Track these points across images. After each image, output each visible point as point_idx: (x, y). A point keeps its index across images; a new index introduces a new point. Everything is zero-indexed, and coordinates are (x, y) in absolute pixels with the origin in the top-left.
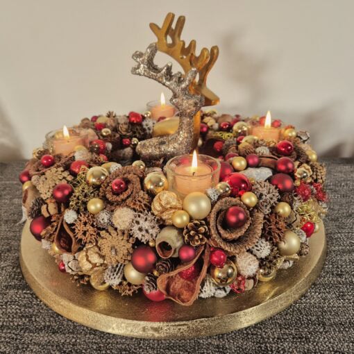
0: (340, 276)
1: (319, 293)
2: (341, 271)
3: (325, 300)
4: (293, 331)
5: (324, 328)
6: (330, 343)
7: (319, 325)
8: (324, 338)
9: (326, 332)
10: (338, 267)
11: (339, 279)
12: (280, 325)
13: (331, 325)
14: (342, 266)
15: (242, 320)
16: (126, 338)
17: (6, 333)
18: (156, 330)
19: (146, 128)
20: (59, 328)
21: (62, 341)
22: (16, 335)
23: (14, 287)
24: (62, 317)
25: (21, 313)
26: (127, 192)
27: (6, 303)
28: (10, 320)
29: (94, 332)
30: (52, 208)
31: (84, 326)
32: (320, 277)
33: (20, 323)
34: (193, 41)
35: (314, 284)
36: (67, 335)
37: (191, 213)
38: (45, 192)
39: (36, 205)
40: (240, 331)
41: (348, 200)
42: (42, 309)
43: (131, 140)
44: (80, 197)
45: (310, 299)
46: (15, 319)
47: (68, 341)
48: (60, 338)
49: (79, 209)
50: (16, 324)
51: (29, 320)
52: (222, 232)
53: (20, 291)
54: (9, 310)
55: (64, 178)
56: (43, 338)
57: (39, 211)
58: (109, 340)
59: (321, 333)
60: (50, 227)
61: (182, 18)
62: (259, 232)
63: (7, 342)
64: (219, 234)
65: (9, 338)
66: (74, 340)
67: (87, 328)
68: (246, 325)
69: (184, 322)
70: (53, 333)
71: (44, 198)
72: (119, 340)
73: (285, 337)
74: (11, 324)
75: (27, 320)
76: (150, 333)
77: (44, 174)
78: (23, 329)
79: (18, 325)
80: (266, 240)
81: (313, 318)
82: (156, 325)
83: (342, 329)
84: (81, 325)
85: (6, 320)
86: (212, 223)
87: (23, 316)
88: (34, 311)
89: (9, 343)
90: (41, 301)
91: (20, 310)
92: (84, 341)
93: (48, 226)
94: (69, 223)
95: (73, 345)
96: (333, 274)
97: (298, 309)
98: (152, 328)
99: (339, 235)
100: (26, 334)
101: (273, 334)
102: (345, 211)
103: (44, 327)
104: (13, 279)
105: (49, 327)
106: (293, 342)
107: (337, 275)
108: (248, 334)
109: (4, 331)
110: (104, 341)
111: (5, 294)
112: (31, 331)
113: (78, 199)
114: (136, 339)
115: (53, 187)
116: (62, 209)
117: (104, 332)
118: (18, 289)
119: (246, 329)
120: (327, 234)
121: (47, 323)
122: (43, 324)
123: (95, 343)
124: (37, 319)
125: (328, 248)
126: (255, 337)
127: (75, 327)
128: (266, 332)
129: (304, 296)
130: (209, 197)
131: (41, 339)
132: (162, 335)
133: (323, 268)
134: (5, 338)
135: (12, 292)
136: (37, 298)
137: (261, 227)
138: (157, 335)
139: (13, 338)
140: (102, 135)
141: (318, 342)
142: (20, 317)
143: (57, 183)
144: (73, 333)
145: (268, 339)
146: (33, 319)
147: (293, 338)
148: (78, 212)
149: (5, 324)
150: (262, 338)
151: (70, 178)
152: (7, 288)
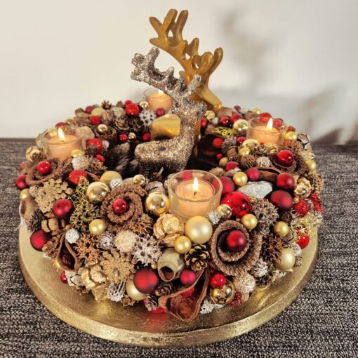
0: (329, 280)
1: (309, 299)
2: (330, 276)
3: (313, 306)
4: (283, 339)
5: (312, 337)
6: (316, 351)
7: (307, 333)
8: (312, 347)
9: (313, 340)
10: (327, 271)
11: (328, 284)
12: (272, 333)
13: (318, 333)
14: (331, 270)
15: (237, 329)
16: (129, 346)
17: (12, 341)
18: (156, 340)
19: (144, 120)
20: (63, 336)
21: (68, 350)
22: (22, 343)
23: (16, 291)
24: (66, 323)
25: (25, 319)
26: (128, 213)
27: (10, 308)
28: (16, 326)
29: (97, 340)
30: (53, 224)
31: (88, 334)
32: (310, 281)
33: (25, 331)
34: (196, 39)
35: (305, 289)
36: (72, 344)
37: (192, 238)
38: (45, 206)
39: (35, 218)
40: (235, 339)
41: (341, 195)
42: (46, 315)
43: (127, 135)
44: (81, 217)
45: (300, 305)
46: (20, 326)
47: (73, 349)
48: (64, 346)
49: (80, 229)
50: (21, 331)
51: (34, 328)
52: (222, 255)
53: (23, 295)
54: (13, 316)
55: (63, 191)
56: (48, 346)
57: (39, 224)
58: (112, 349)
59: (309, 341)
60: (50, 242)
61: (185, 13)
62: (257, 254)
63: (15, 351)
64: (219, 257)
65: (16, 346)
66: (78, 349)
67: (91, 336)
68: (240, 333)
69: (183, 333)
70: (59, 341)
71: (44, 212)
72: (122, 349)
73: (276, 345)
74: (17, 331)
75: (32, 327)
76: (151, 343)
77: (42, 185)
78: (28, 337)
79: (24, 333)
80: (264, 260)
81: (303, 326)
82: (156, 336)
83: (328, 338)
84: (84, 333)
85: (11, 327)
86: (213, 247)
87: (27, 323)
88: (38, 317)
89: (17, 351)
90: (44, 307)
91: (24, 316)
92: (89, 350)
93: (49, 240)
94: (71, 243)
95: (78, 354)
96: (322, 279)
97: (289, 317)
98: (152, 338)
99: (330, 235)
100: (32, 342)
101: (265, 343)
102: (338, 208)
103: (49, 334)
104: (15, 282)
105: (53, 334)
106: (282, 351)
107: (326, 280)
108: (242, 342)
109: (11, 339)
110: (107, 349)
111: (8, 299)
112: (36, 339)
113: (79, 219)
114: (138, 347)
115: (53, 202)
116: (63, 224)
117: (107, 340)
118: (20, 293)
119: (240, 336)
120: (319, 235)
121: (52, 331)
122: (48, 331)
123: (99, 352)
124: (42, 327)
125: (319, 250)
126: (248, 345)
127: (79, 334)
128: (259, 340)
129: (295, 302)
130: (210, 221)
131: (47, 347)
132: (163, 344)
133: (314, 272)
134: (11, 346)
135: (14, 296)
136: (39, 303)
137: (259, 248)
138: (157, 344)
139: (20, 347)
140: (98, 132)
141: (305, 351)
142: (24, 324)
143: (57, 198)
144: (77, 341)
145: (261, 347)
146: (38, 326)
147: (283, 347)
148: (80, 231)
149: (10, 331)
150: (255, 346)
151: (69, 191)
152: (9, 292)
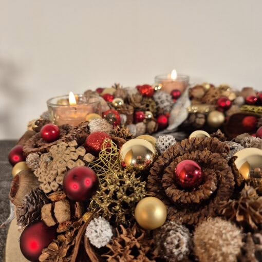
26: (207, 185)
39: (32, 203)
55: (80, 157)
71: (46, 192)
151: (89, 158)
